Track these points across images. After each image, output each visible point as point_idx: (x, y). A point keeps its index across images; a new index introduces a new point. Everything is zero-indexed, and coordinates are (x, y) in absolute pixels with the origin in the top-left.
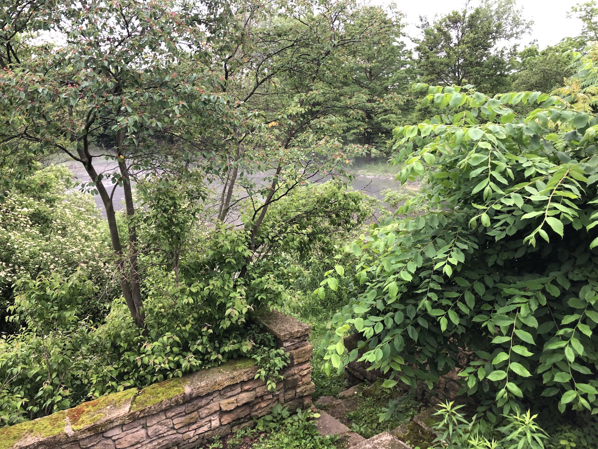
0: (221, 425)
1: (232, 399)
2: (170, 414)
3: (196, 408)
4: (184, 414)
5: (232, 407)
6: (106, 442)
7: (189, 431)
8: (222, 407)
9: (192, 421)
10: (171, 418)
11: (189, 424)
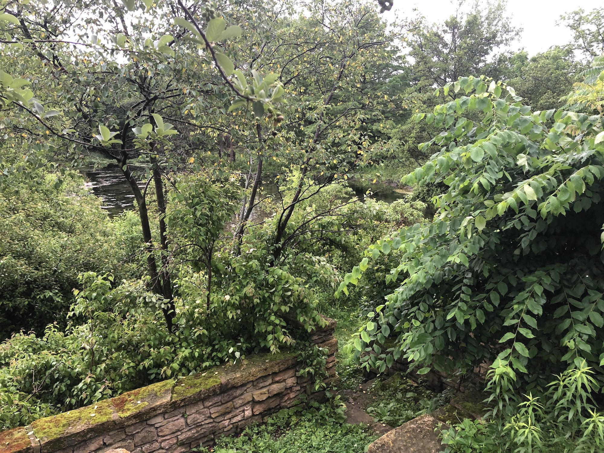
0: (253, 415)
1: (264, 390)
2: (207, 404)
3: (231, 398)
4: (220, 403)
5: (264, 397)
6: (149, 429)
7: (224, 420)
8: (255, 397)
9: (227, 411)
10: (208, 408)
11: (225, 414)
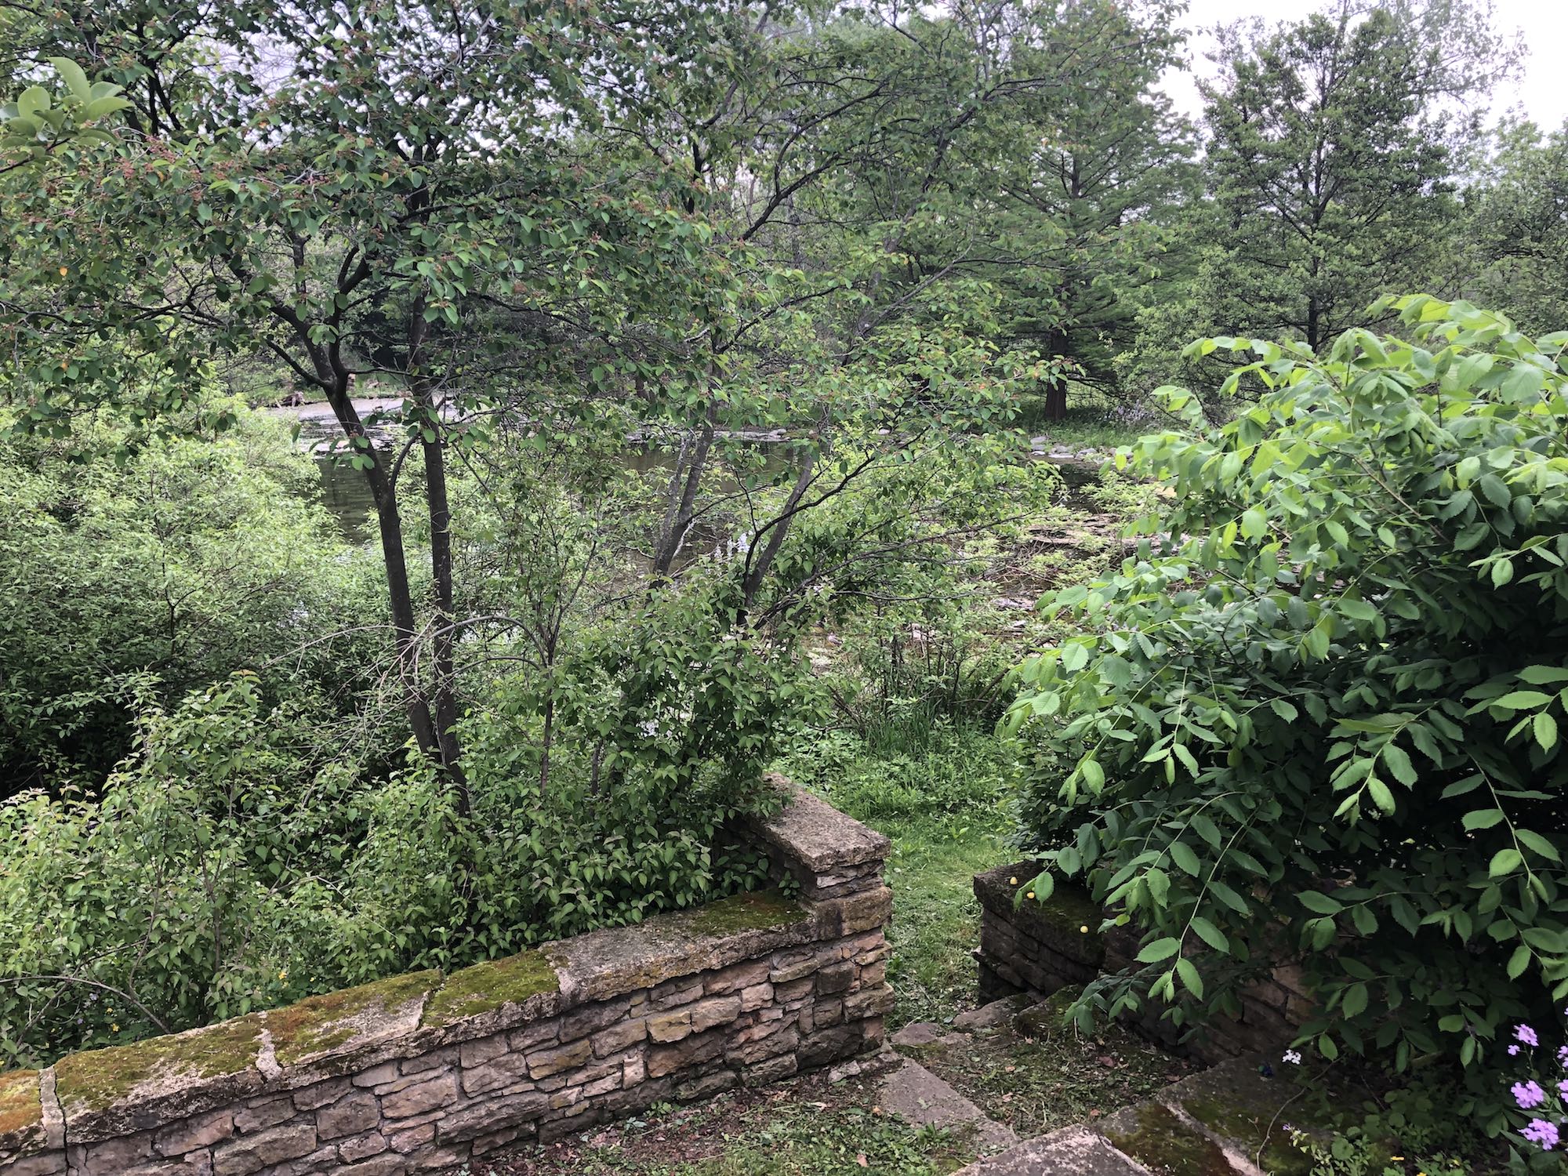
0: (648, 1078)
1: (681, 1014)
2: (520, 1042)
3: (586, 1031)
4: (555, 1043)
5: (679, 1034)
6: (357, 1099)
7: (566, 1087)
8: (653, 1031)
9: (574, 1063)
10: (521, 1051)
11: (568, 1071)
